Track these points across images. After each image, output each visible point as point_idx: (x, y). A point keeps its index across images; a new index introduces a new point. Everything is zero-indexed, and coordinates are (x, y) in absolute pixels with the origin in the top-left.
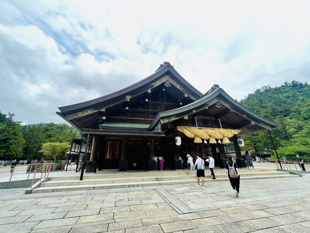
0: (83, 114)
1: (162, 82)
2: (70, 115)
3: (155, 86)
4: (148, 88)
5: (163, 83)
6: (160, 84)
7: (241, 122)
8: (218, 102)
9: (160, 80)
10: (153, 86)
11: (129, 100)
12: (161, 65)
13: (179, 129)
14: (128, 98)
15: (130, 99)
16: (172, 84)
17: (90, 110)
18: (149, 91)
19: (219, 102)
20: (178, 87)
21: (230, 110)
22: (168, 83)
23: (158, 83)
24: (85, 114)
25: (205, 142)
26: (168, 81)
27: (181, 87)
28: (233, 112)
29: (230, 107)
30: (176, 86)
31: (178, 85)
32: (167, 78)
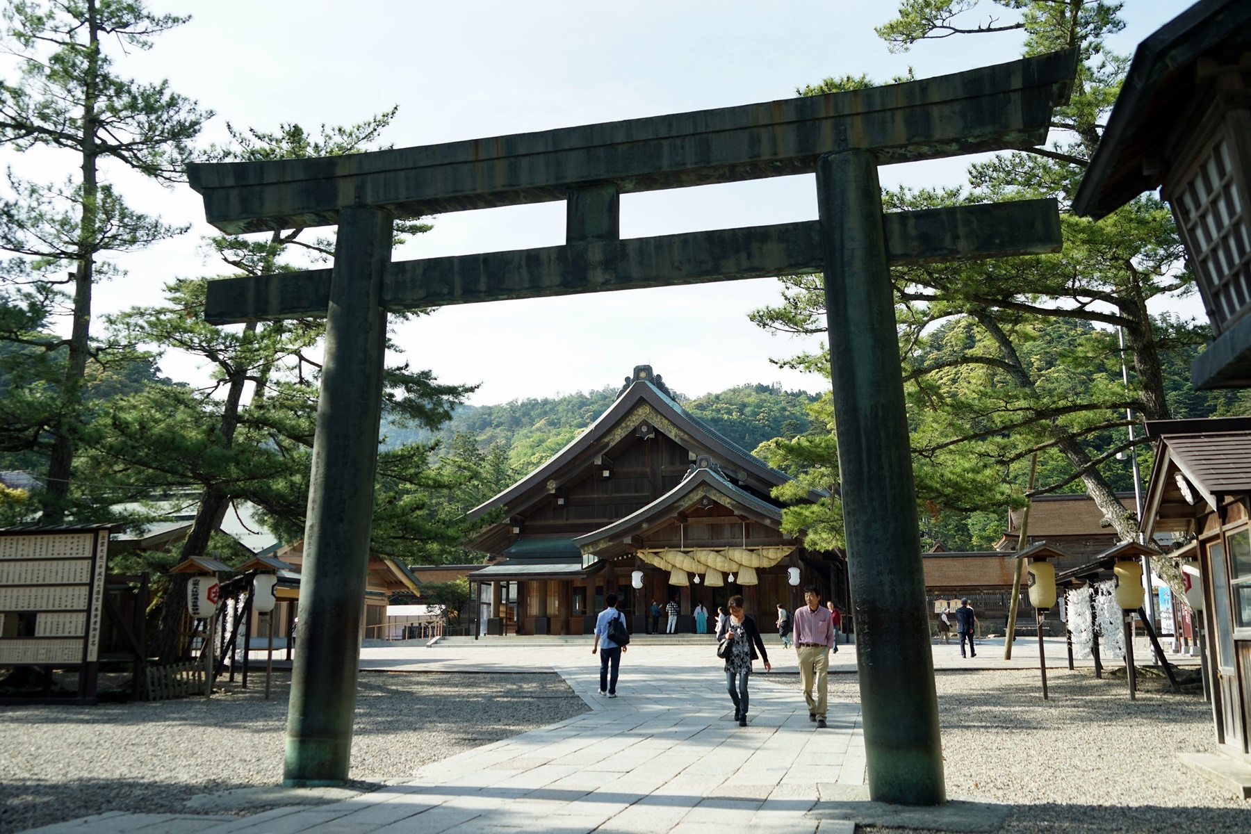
1: (630, 430)
3: (612, 444)
4: (596, 454)
5: (634, 431)
6: (624, 435)
9: (623, 425)
10: (608, 443)
12: (627, 379)
13: (644, 555)
14: (552, 487)
15: (556, 489)
16: (655, 430)
18: (599, 462)
19: (707, 498)
20: (672, 434)
22: (645, 428)
23: (619, 435)
25: (697, 580)
26: (645, 422)
27: (678, 432)
30: (667, 433)
31: (671, 427)
32: (643, 412)
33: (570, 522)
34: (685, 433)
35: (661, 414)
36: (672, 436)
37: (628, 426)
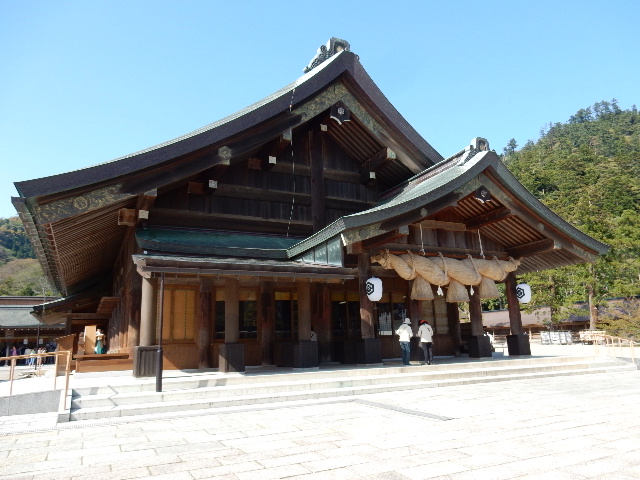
0: (89, 205)
2: (50, 206)
3: (305, 119)
4: (285, 127)
7: (529, 241)
8: (482, 188)
10: (299, 118)
11: (228, 163)
12: (325, 49)
14: (225, 156)
16: (352, 117)
17: (112, 192)
19: (486, 190)
21: (509, 212)
22: (341, 112)
24: (96, 205)
26: (340, 104)
27: (377, 125)
28: (516, 216)
29: (510, 203)
31: (370, 119)
32: (339, 92)
36: (370, 128)
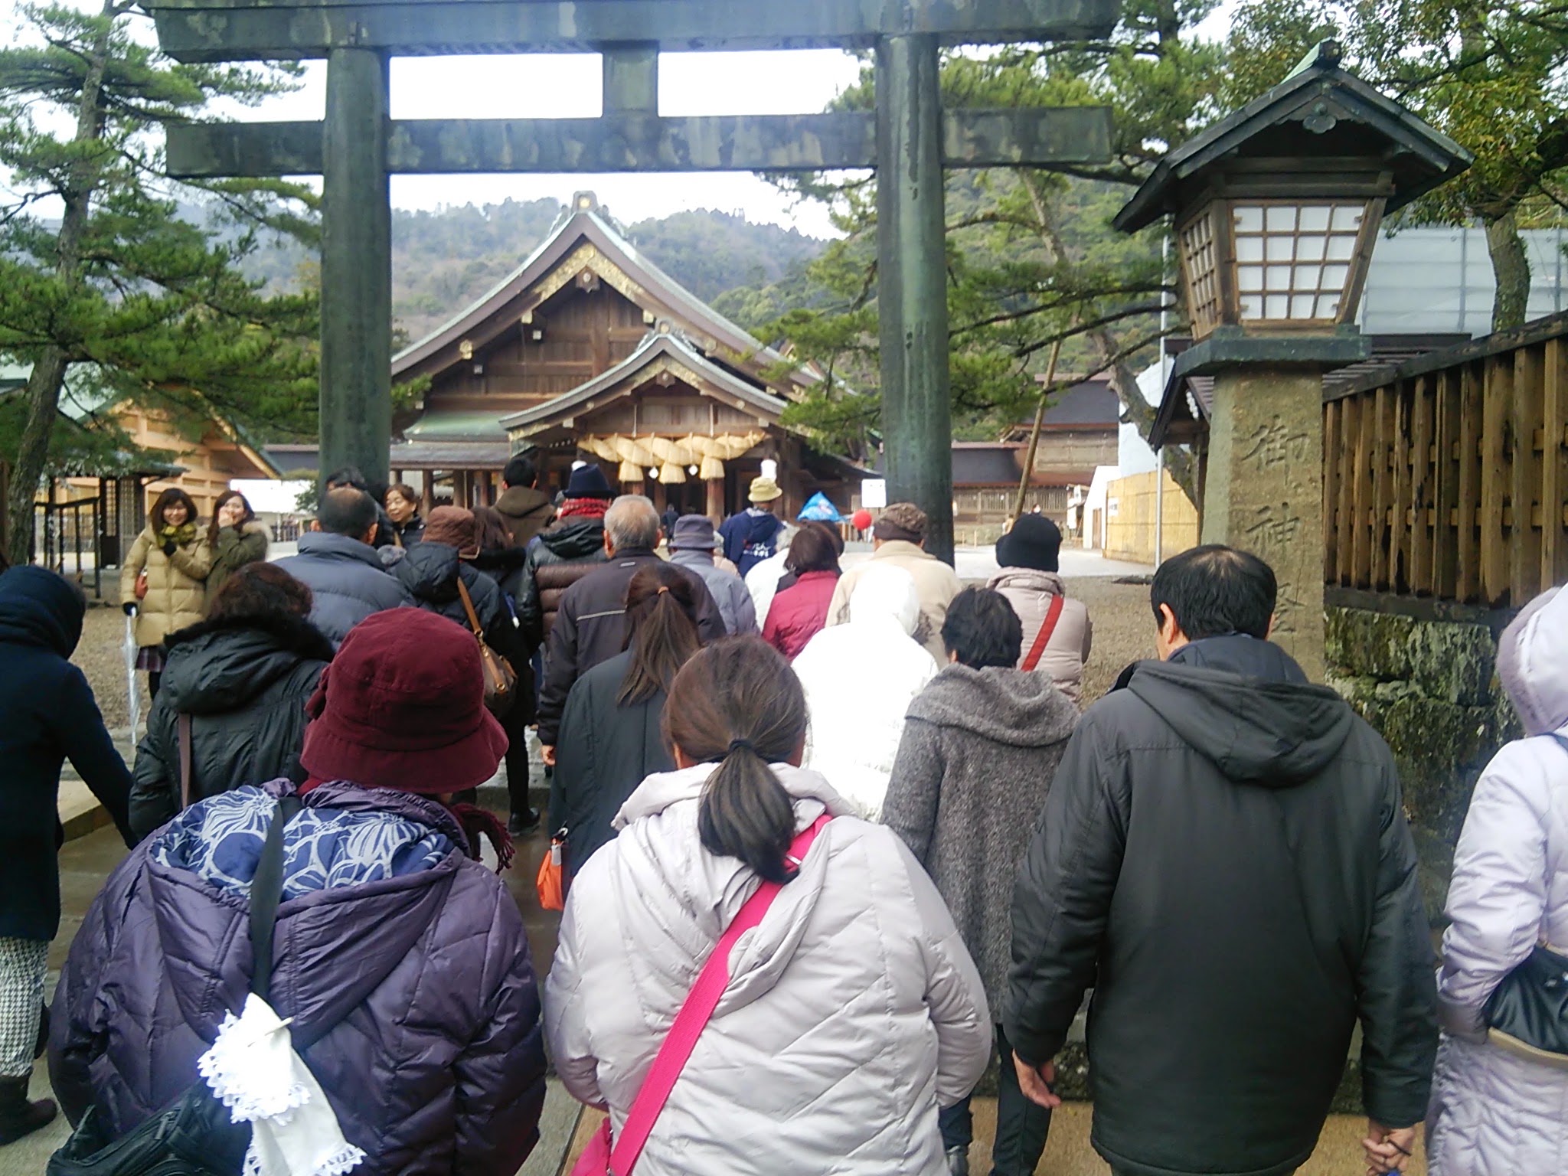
1: (568, 278)
3: (545, 296)
4: (523, 309)
5: (574, 279)
8: (664, 371)
9: (560, 271)
14: (466, 350)
15: (473, 352)
16: (601, 280)
18: (527, 318)
19: (667, 373)
20: (623, 286)
22: (586, 278)
25: (652, 474)
26: (587, 269)
27: (630, 284)
30: (615, 285)
31: (622, 277)
32: (585, 256)
33: (491, 396)
34: (640, 285)
35: (609, 259)
36: (622, 289)
37: (564, 273)
